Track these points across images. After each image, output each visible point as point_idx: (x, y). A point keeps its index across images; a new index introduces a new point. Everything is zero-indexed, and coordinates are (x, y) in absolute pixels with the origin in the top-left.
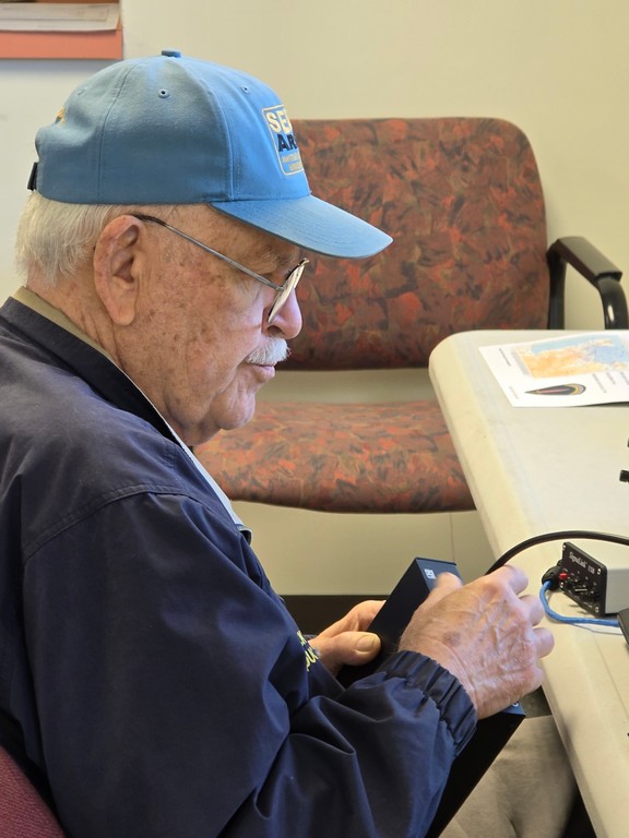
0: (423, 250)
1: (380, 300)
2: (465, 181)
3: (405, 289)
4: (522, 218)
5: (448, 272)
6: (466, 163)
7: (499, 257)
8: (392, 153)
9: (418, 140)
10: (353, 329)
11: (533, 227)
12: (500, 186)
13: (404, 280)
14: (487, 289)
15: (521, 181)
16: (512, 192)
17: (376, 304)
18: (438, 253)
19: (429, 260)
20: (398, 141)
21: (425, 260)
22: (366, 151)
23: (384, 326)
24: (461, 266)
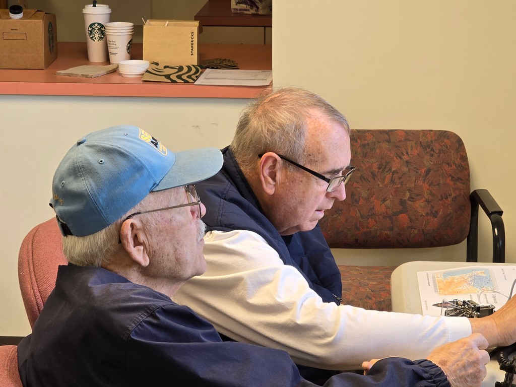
0: (410, 194)
1: (390, 217)
2: (431, 161)
3: (401, 212)
4: (459, 179)
5: (422, 204)
6: (432, 153)
7: (447, 198)
8: (397, 147)
9: (410, 141)
10: (376, 230)
11: (464, 183)
12: (448, 164)
13: (401, 208)
14: (441, 213)
15: (458, 162)
16: (454, 166)
17: (388, 219)
18: (417, 195)
19: (413, 198)
20: (400, 141)
21: (411, 199)
22: (385, 145)
23: (391, 229)
24: (428, 201)
